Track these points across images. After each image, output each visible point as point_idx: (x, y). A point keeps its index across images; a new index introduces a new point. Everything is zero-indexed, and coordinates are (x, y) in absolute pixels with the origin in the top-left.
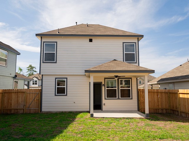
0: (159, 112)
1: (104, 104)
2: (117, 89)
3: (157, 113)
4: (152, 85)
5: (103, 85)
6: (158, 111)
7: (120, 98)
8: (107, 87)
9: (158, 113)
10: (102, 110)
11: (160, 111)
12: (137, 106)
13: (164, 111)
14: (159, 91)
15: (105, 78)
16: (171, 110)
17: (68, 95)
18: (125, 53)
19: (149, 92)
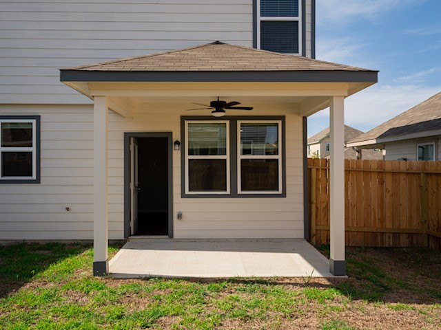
0: (382, 243)
1: (180, 216)
2: (227, 157)
3: (375, 248)
4: (359, 149)
5: (177, 143)
6: (382, 240)
7: (239, 191)
8: (191, 153)
9: (380, 248)
10: (171, 237)
11: (388, 242)
12: (302, 223)
13: (404, 242)
14: (388, 167)
15: (184, 119)
16: (429, 236)
17: (42, 180)
18: (260, 18)
19: (347, 172)
